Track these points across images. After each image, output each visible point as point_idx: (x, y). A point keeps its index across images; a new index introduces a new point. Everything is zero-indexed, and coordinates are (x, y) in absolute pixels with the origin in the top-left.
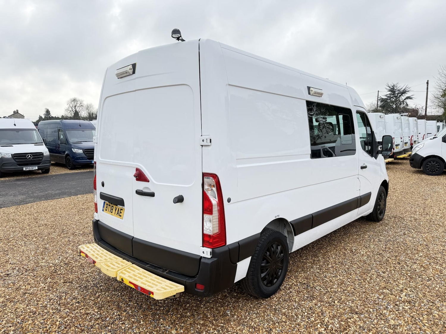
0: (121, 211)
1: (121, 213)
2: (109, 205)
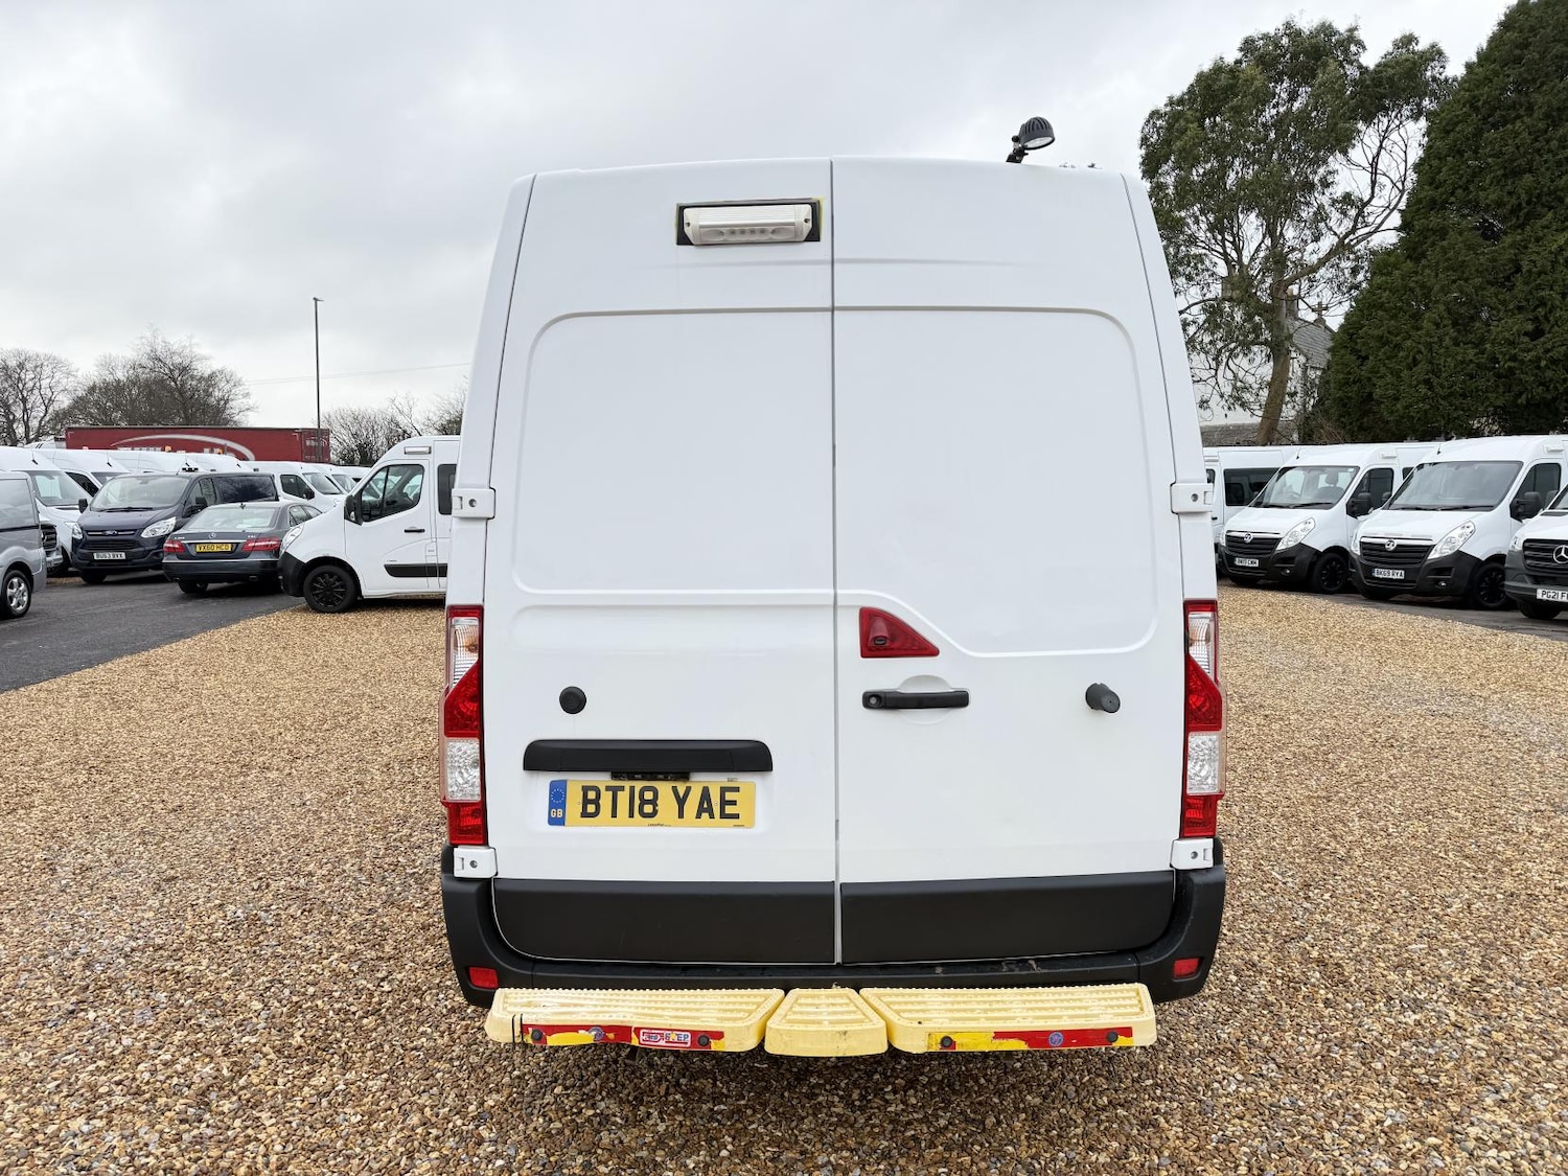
0: (729, 795)
1: (727, 803)
2: (608, 788)
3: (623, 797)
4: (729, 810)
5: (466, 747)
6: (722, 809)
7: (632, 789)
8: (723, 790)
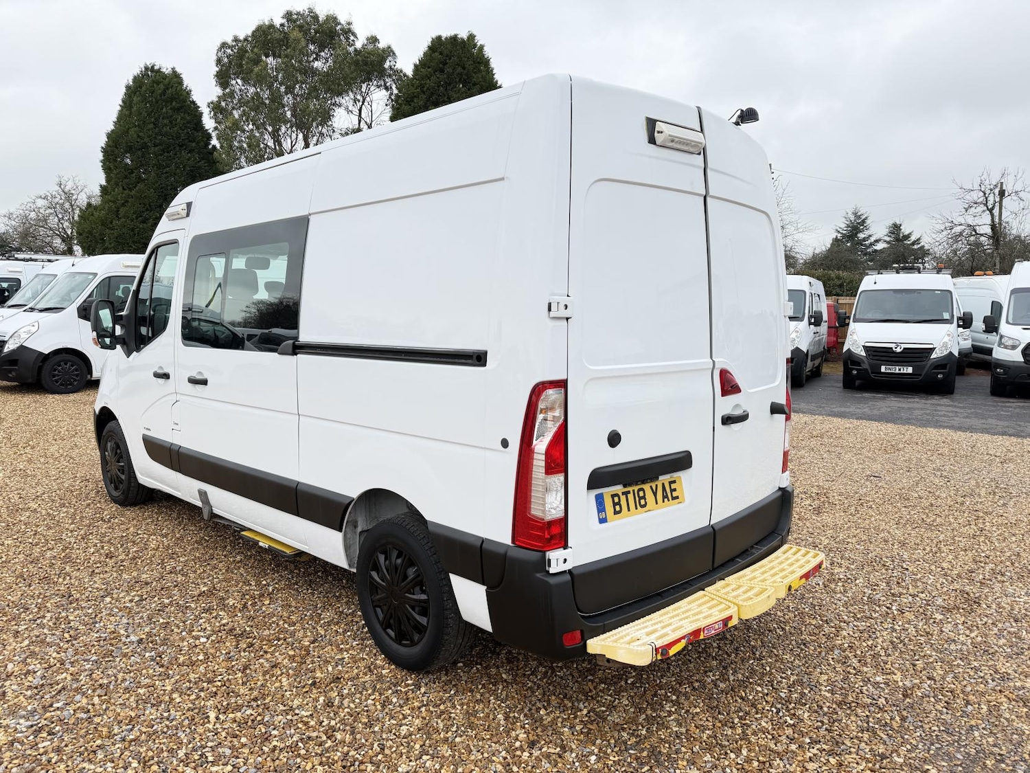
0: (673, 486)
1: (673, 490)
2: (623, 493)
3: (631, 496)
4: (675, 494)
5: (558, 479)
6: (670, 495)
7: (634, 491)
8: (671, 483)
